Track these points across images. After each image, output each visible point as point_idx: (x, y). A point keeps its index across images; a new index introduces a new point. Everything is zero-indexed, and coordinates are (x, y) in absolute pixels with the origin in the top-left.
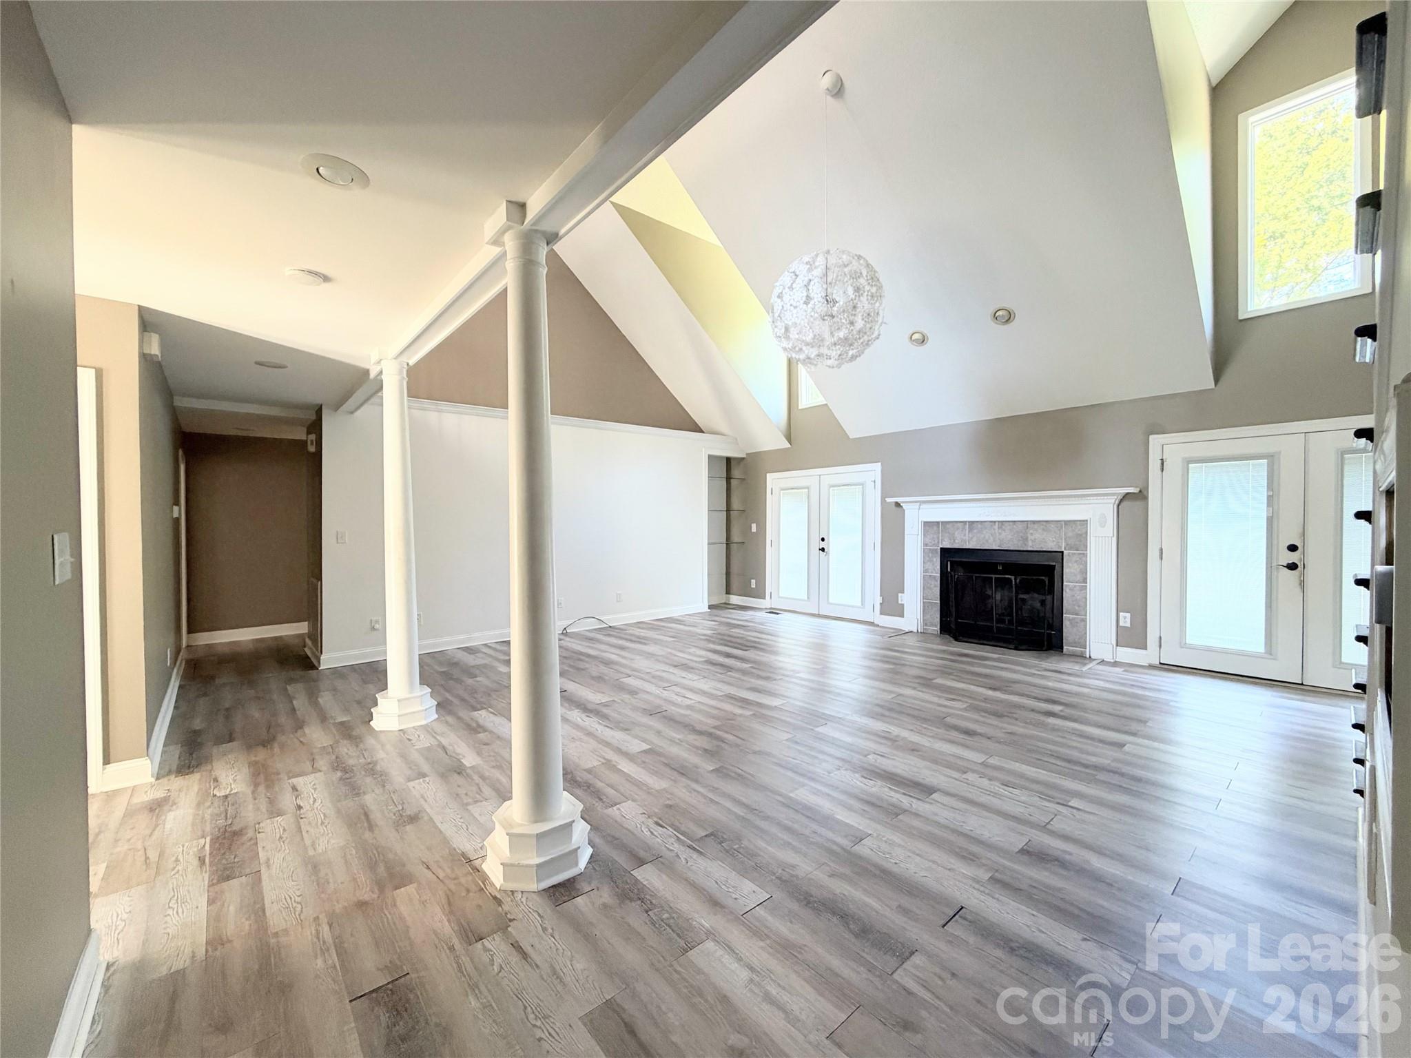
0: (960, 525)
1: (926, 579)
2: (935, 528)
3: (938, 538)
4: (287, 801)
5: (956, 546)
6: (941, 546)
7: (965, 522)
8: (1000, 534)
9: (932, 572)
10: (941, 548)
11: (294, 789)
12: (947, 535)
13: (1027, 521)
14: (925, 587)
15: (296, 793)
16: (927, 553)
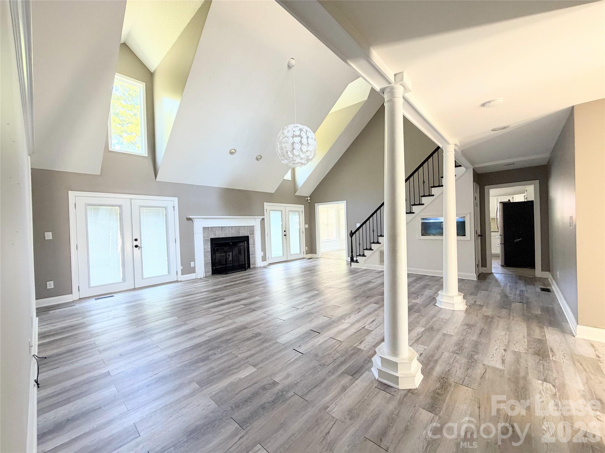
0: (218, 228)
1: (205, 252)
2: (208, 230)
3: (209, 234)
4: (509, 357)
5: (216, 237)
6: (211, 237)
7: (219, 227)
8: (231, 231)
9: (207, 249)
10: (211, 238)
11: (503, 361)
12: (213, 232)
13: (239, 226)
14: (205, 256)
15: (504, 358)
16: (205, 241)
